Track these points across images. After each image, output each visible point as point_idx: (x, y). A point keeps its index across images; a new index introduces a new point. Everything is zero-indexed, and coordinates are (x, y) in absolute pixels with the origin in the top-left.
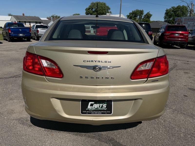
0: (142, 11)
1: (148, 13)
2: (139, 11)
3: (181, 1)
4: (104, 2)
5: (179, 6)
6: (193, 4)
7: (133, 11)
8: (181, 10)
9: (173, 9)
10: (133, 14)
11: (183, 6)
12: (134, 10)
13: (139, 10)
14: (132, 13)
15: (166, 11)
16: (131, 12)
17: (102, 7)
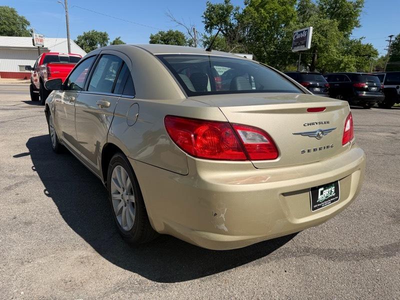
0: (104, 35)
1: (117, 39)
2: (98, 33)
3: (177, 24)
4: (10, 7)
5: (170, 31)
6: (195, 30)
7: (84, 33)
8: (175, 39)
9: (162, 35)
10: (86, 39)
11: (177, 31)
12: (87, 31)
13: (99, 31)
14: (83, 37)
15: (151, 38)
16: (82, 35)
17: (8, 18)
